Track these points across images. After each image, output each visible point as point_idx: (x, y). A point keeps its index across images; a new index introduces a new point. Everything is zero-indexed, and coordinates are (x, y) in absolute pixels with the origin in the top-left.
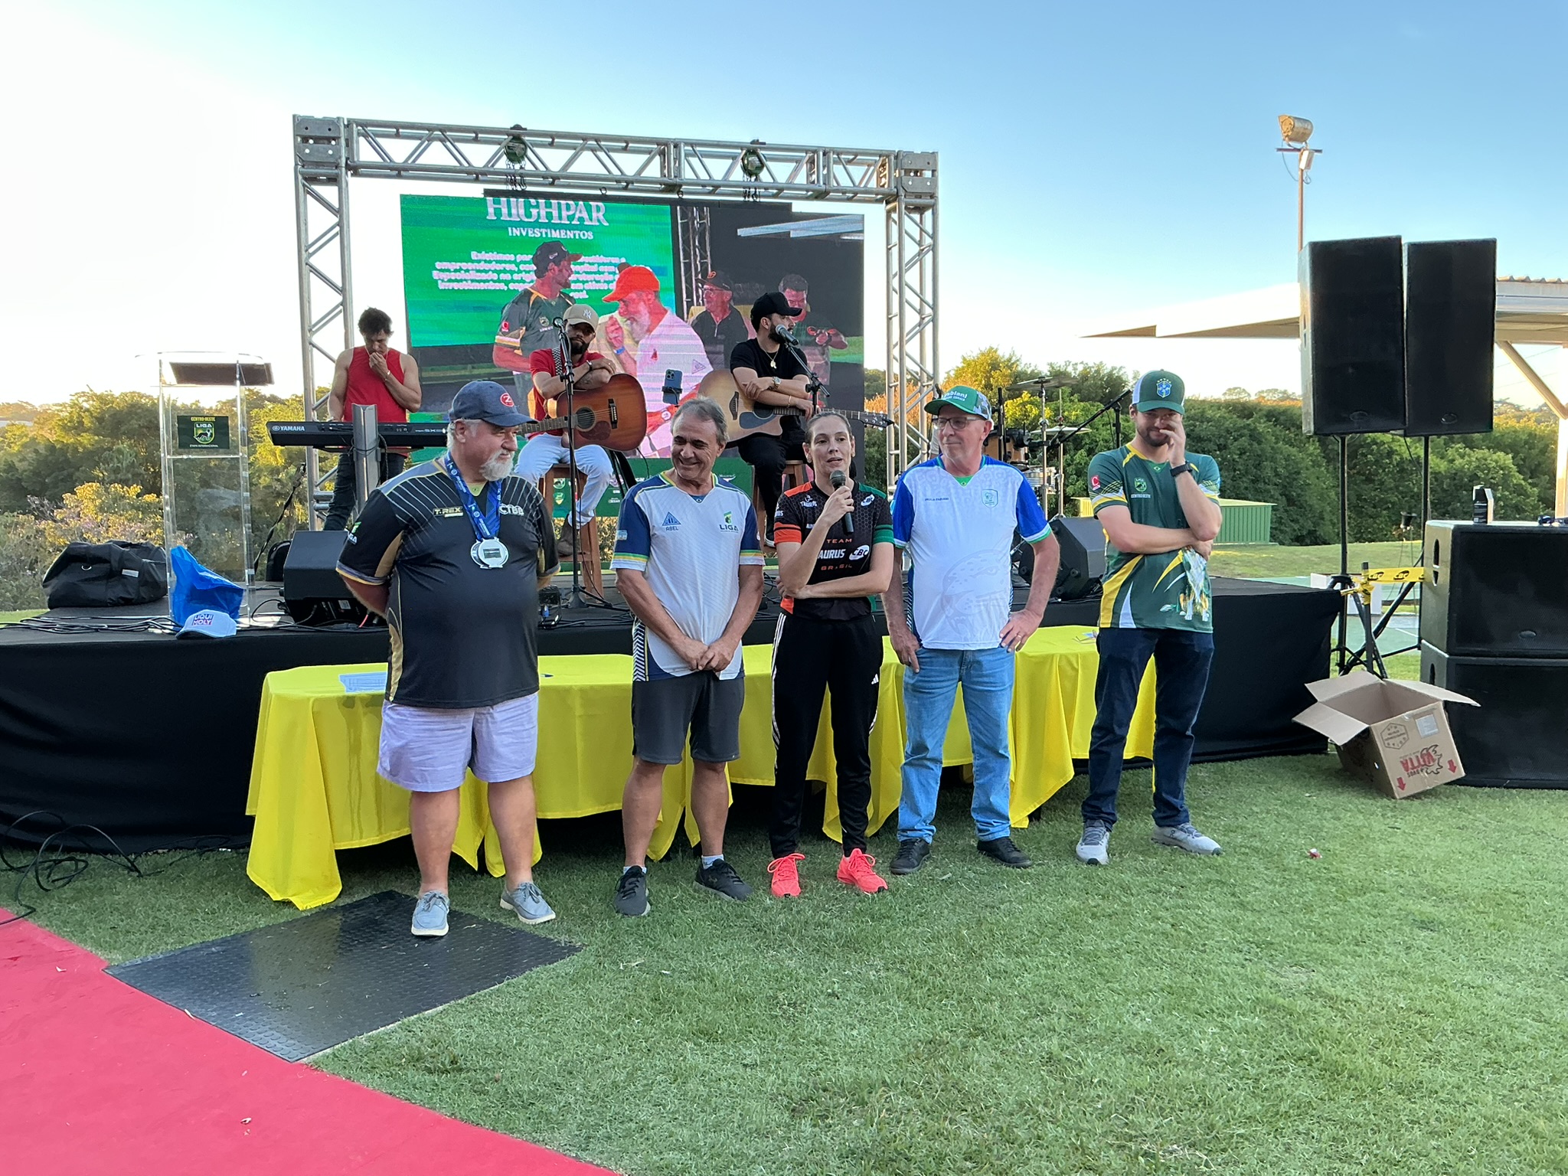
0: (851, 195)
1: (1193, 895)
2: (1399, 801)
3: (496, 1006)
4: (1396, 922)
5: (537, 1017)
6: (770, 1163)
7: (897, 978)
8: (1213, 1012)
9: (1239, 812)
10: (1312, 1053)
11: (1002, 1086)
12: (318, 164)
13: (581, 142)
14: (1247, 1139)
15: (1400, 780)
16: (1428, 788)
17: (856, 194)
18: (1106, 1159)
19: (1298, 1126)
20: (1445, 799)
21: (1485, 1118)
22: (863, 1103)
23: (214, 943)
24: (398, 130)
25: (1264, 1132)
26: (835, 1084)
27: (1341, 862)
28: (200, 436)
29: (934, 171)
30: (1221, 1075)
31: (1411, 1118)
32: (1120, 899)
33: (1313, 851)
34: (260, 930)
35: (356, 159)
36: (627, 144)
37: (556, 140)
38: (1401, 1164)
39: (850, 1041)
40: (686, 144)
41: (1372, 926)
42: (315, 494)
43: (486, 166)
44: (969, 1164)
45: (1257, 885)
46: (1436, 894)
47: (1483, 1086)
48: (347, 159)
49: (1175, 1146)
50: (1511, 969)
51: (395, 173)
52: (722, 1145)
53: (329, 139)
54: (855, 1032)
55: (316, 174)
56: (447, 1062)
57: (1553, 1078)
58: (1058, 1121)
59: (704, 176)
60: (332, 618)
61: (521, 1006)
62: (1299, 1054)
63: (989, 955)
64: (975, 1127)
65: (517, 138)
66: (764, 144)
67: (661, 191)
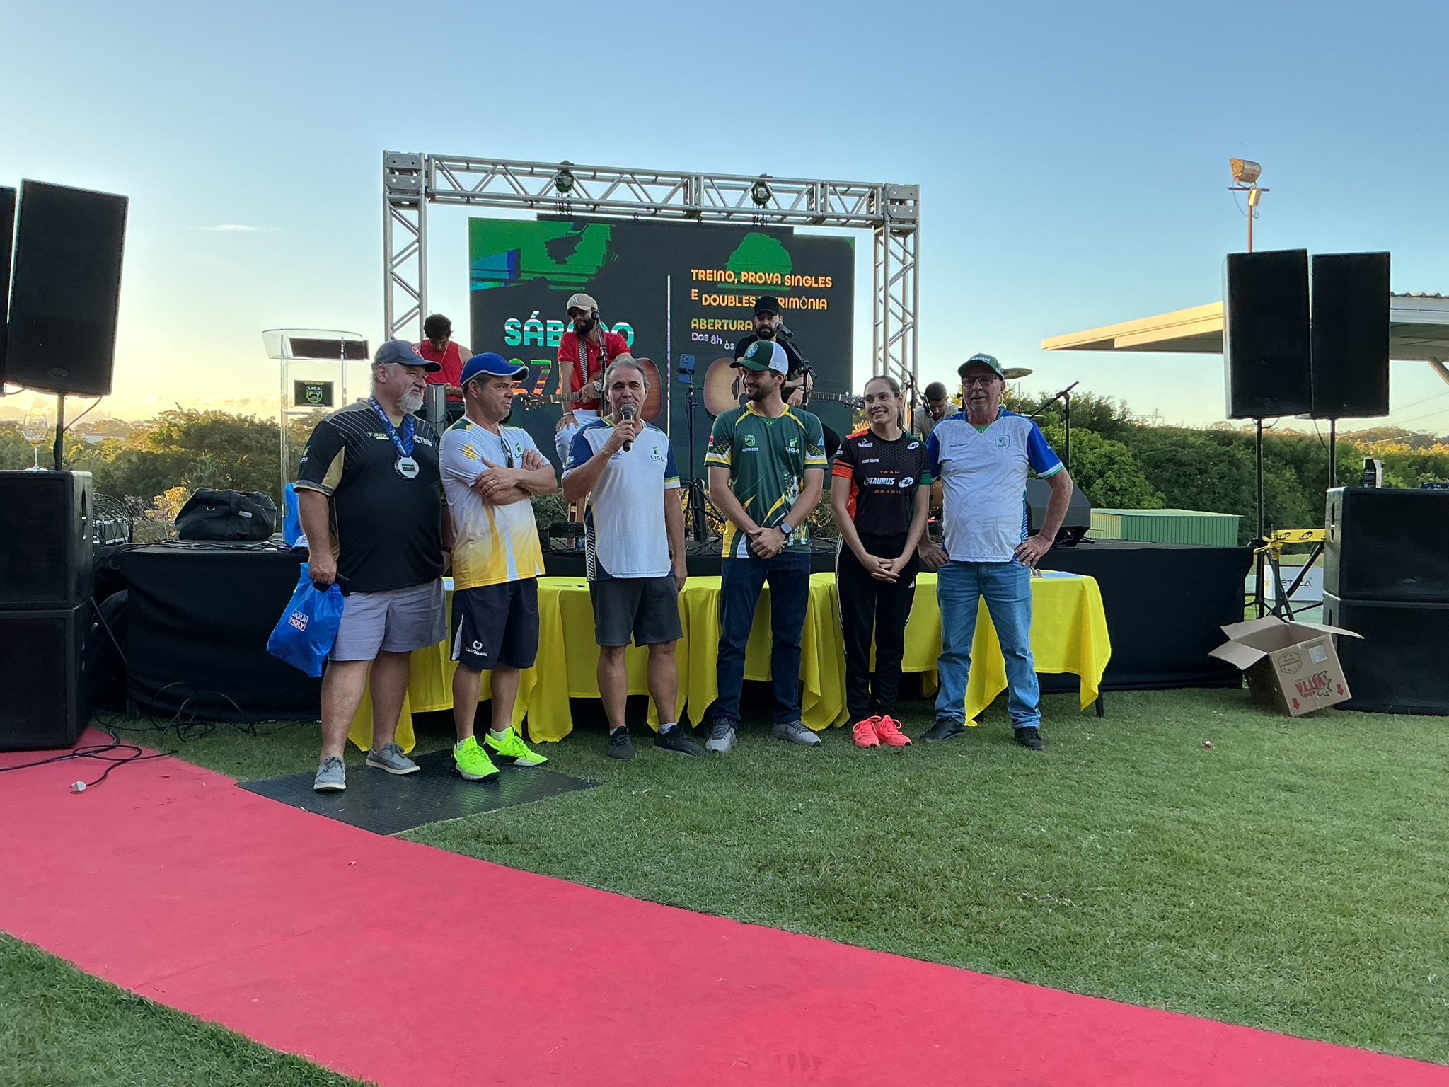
0: (845, 220)
2: (1294, 719)
3: (537, 811)
4: (1265, 786)
5: (568, 817)
7: (849, 804)
8: (1097, 828)
9: (1153, 720)
10: (1169, 851)
11: (920, 861)
12: (403, 191)
13: (618, 175)
14: (1105, 895)
15: (1295, 700)
16: (1319, 708)
17: (848, 220)
18: (994, 901)
19: (1146, 888)
22: (812, 865)
24: (468, 164)
25: (1119, 891)
26: (793, 856)
27: (1230, 751)
28: (311, 396)
29: (915, 201)
30: (1094, 860)
33: (1208, 742)
35: (433, 188)
36: (656, 178)
37: (598, 174)
39: (808, 836)
40: (706, 177)
41: (1243, 787)
43: (540, 194)
47: (1300, 872)
48: (426, 187)
49: (1048, 896)
50: (1350, 814)
51: (465, 199)
53: (410, 171)
55: (400, 199)
56: (500, 838)
58: (962, 879)
59: (720, 204)
62: (1158, 851)
63: (925, 793)
64: (896, 881)
65: (565, 172)
66: (771, 177)
67: (685, 217)
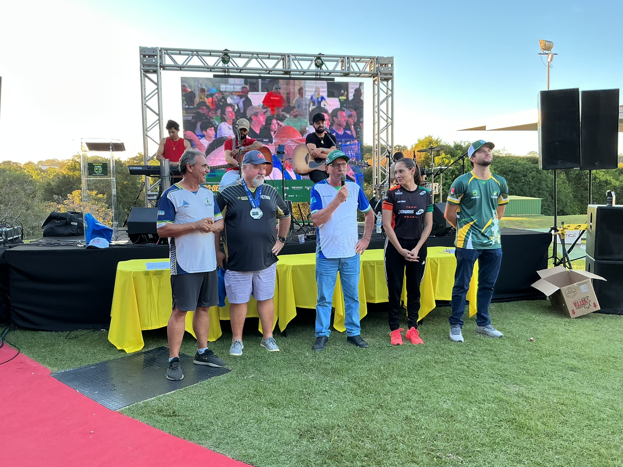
0: (359, 74)
1: (479, 355)
2: (572, 319)
3: (194, 392)
4: (560, 368)
5: (209, 396)
6: (288, 455)
7: (351, 384)
8: (477, 402)
9: (504, 322)
10: (514, 419)
11: (385, 428)
12: (149, 66)
13: (251, 55)
14: (480, 453)
15: (573, 311)
16: (585, 314)
17: (360, 74)
18: (422, 458)
19: (502, 448)
20: (592, 319)
21: (580, 447)
22: (328, 433)
23: (93, 365)
24: (180, 52)
25: (488, 450)
26: (319, 425)
27: (543, 343)
28: (96, 171)
29: (392, 65)
30: (475, 427)
31: (550, 446)
32: (448, 356)
33: (532, 338)
34: (111, 360)
35: (164, 64)
36: (269, 56)
37: (241, 55)
38: (541, 465)
39: (329, 409)
40: (292, 55)
41: (550, 369)
42: (148, 193)
43: (214, 65)
44: (366, 458)
45: (505, 352)
46: (580, 357)
47: (583, 435)
48: (160, 63)
49: (450, 454)
50: (605, 388)
51: (179, 69)
52: (270, 448)
53: (154, 56)
54: (331, 406)
55: (148, 69)
56: (171, 413)
57: (613, 432)
58: (405, 442)
59: (300, 68)
60: (146, 241)
61: (204, 392)
62: (508, 419)
63: (390, 377)
64: (371, 444)
65: (226, 54)
66: (324, 55)
67: (283, 74)
